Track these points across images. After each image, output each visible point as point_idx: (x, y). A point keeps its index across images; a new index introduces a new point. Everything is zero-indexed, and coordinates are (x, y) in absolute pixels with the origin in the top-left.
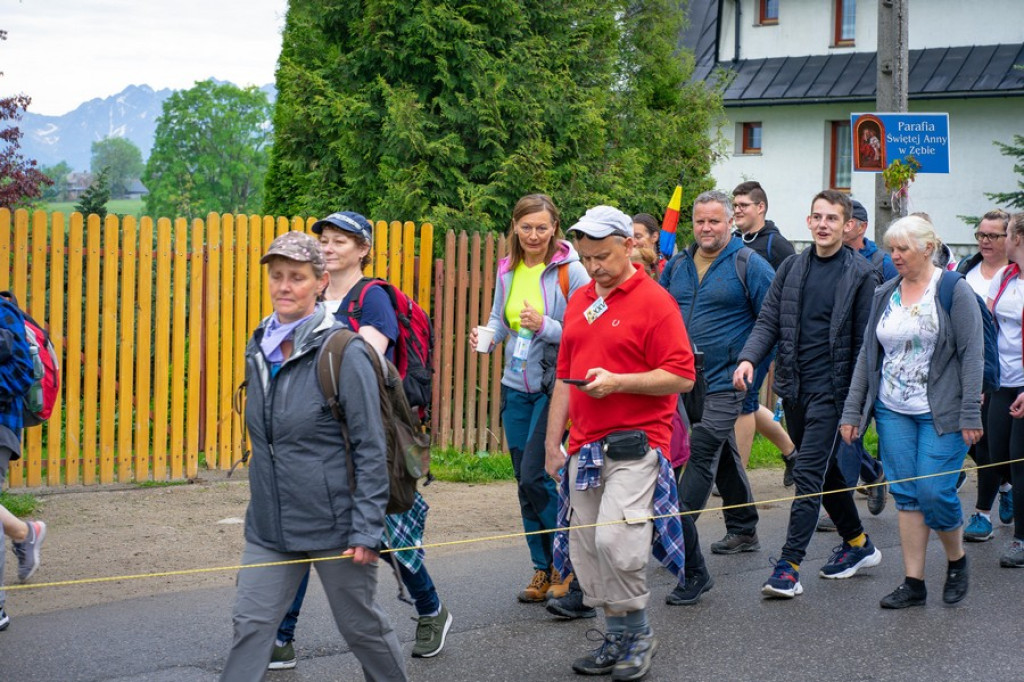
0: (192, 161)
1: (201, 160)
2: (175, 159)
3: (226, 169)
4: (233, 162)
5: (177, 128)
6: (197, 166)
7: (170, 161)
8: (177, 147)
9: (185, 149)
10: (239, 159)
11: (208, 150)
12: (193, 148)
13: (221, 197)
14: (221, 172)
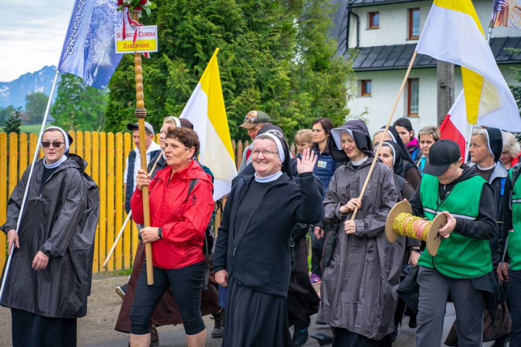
0: (77, 104)
1: (81, 103)
2: (68, 104)
3: (94, 108)
4: (98, 104)
5: (69, 87)
6: (79, 107)
7: (65, 104)
8: (68, 97)
9: (73, 98)
10: (101, 103)
11: (85, 98)
12: (78, 97)
13: (92, 123)
14: (92, 110)
